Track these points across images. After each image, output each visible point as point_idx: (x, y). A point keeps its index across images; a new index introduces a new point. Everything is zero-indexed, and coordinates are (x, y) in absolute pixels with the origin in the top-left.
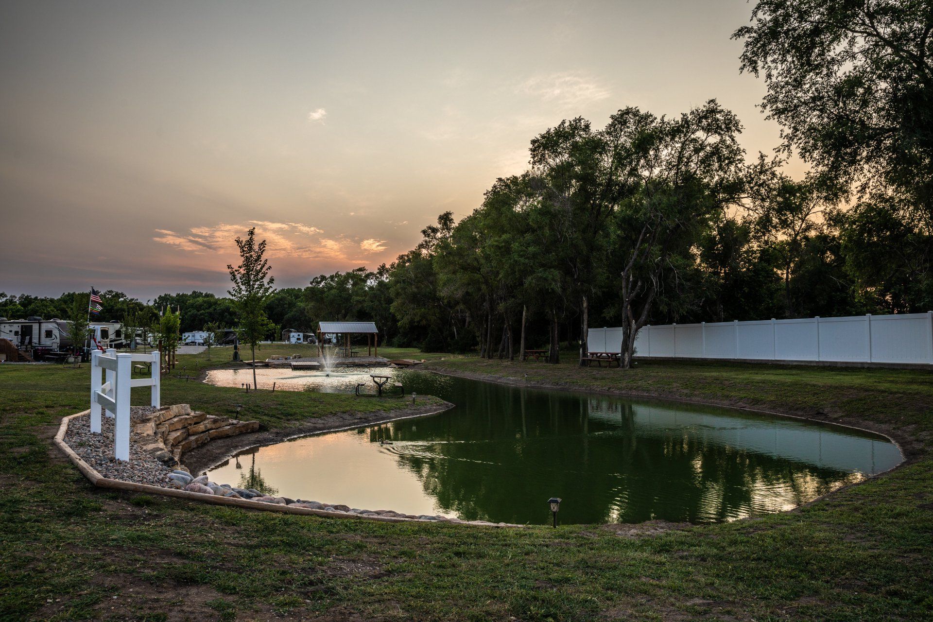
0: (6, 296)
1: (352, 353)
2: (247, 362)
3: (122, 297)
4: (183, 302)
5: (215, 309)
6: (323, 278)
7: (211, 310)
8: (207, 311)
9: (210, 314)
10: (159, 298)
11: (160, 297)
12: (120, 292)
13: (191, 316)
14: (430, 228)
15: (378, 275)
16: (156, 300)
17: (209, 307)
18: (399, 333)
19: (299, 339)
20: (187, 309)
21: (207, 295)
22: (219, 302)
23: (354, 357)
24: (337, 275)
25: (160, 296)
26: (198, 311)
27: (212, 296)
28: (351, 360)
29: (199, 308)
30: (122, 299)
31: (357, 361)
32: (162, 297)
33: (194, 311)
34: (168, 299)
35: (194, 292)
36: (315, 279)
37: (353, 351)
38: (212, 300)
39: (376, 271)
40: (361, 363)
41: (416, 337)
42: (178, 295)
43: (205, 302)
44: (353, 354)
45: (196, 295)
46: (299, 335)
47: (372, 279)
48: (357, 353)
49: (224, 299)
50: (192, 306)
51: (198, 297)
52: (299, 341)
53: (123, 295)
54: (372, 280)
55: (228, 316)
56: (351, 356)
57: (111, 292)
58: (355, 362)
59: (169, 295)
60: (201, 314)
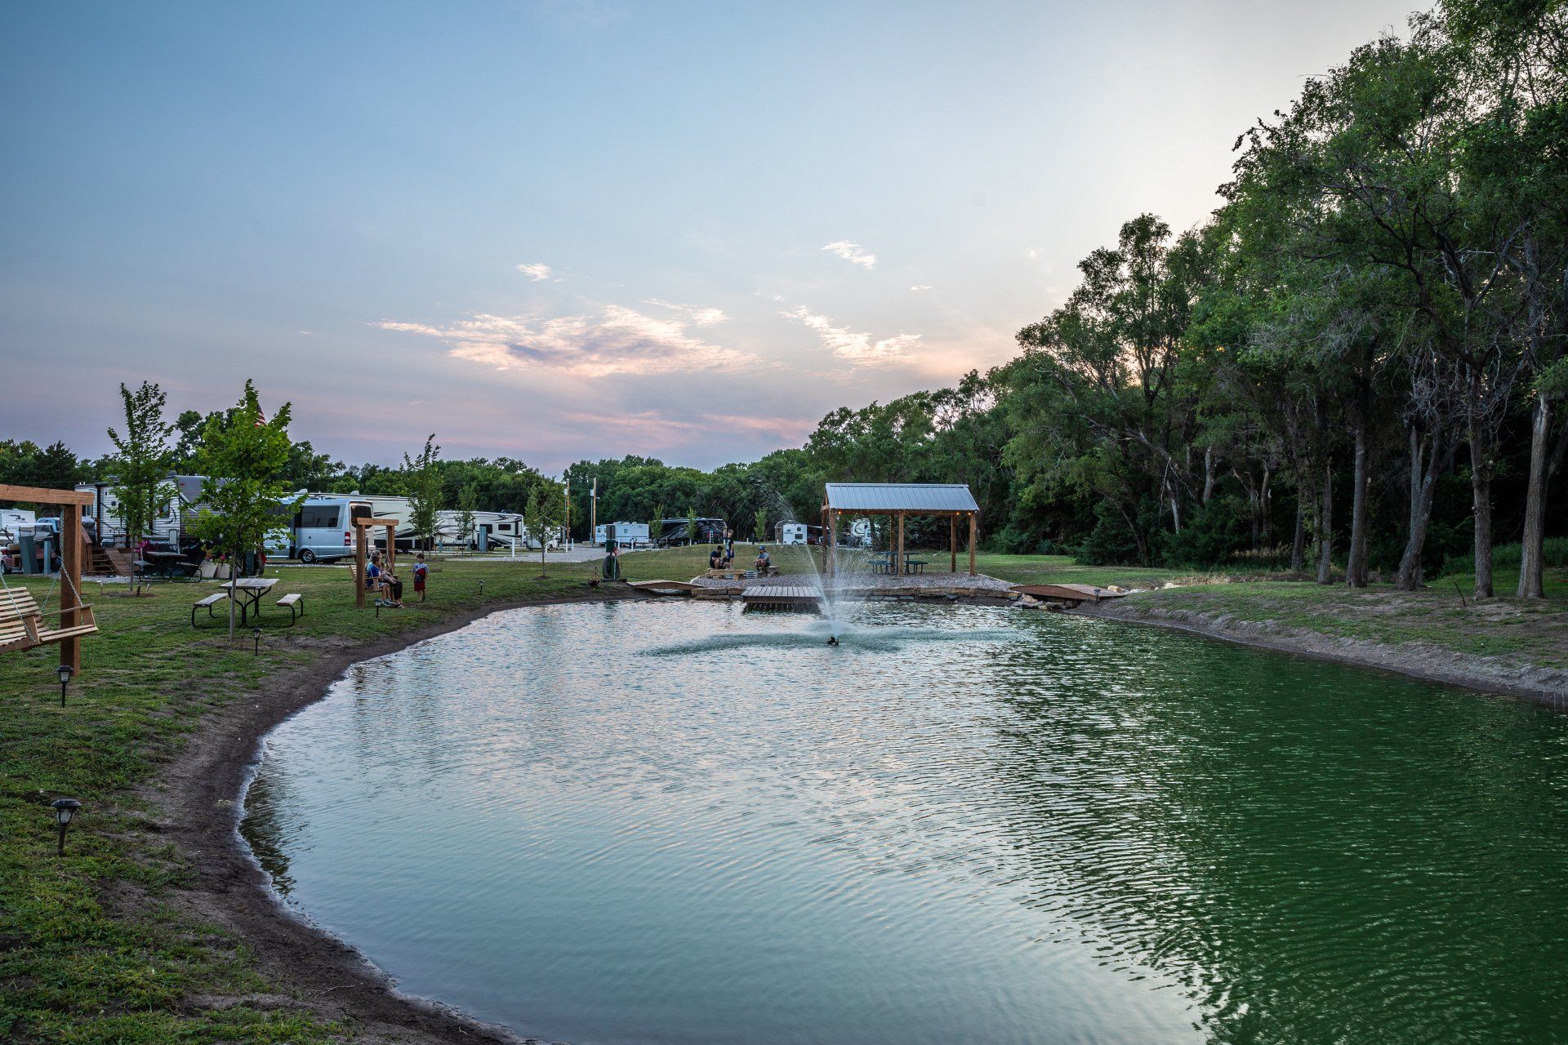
0: (345, 468)
1: (908, 563)
2: (633, 584)
3: (521, 469)
4: (609, 474)
5: (661, 486)
6: (845, 413)
7: (654, 487)
8: (647, 488)
9: (653, 492)
10: (571, 469)
11: (573, 467)
12: (517, 460)
13: (621, 497)
14: (1099, 254)
15: (961, 396)
16: (566, 471)
17: (652, 483)
18: (1009, 520)
19: (798, 537)
20: (615, 485)
21: (650, 462)
22: (667, 474)
23: (915, 573)
24: (874, 409)
25: (573, 465)
26: (633, 489)
27: (658, 463)
28: (907, 583)
29: (634, 483)
30: (520, 472)
31: (923, 585)
32: (577, 467)
33: (627, 490)
34: (587, 469)
35: (629, 457)
36: (828, 417)
37: (912, 558)
38: (657, 470)
39: (956, 387)
40: (936, 592)
41: (1048, 529)
42: (602, 462)
43: (643, 473)
44: (911, 566)
45: (631, 461)
46: (799, 529)
47: (947, 403)
48: (922, 563)
49: (679, 469)
50: (623, 480)
51: (635, 465)
52: (799, 541)
53: (521, 465)
54: (947, 407)
55: (683, 498)
56: (908, 573)
57: (503, 460)
58: (918, 589)
59: (589, 463)
60: (638, 495)
